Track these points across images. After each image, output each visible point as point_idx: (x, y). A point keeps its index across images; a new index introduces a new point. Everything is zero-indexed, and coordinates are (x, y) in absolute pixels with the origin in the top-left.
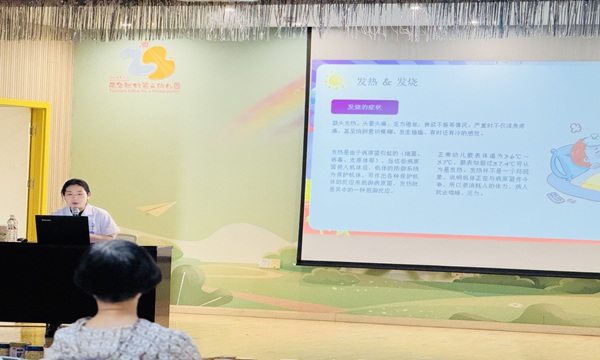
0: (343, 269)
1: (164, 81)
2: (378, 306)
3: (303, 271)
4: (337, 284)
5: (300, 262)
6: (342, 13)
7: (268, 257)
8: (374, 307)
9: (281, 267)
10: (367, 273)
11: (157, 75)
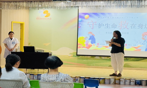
0: (86, 56)
1: (48, 18)
2: (94, 64)
3: (78, 57)
4: (85, 59)
5: (77, 55)
6: (86, 3)
7: (70, 54)
8: (93, 64)
9: (73, 56)
10: (91, 57)
11: (47, 16)
